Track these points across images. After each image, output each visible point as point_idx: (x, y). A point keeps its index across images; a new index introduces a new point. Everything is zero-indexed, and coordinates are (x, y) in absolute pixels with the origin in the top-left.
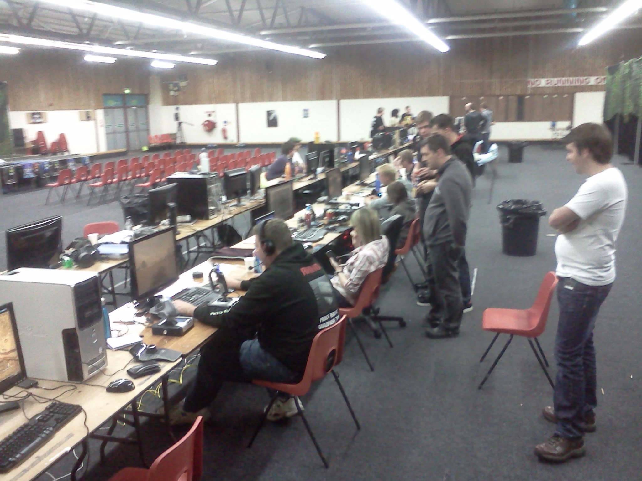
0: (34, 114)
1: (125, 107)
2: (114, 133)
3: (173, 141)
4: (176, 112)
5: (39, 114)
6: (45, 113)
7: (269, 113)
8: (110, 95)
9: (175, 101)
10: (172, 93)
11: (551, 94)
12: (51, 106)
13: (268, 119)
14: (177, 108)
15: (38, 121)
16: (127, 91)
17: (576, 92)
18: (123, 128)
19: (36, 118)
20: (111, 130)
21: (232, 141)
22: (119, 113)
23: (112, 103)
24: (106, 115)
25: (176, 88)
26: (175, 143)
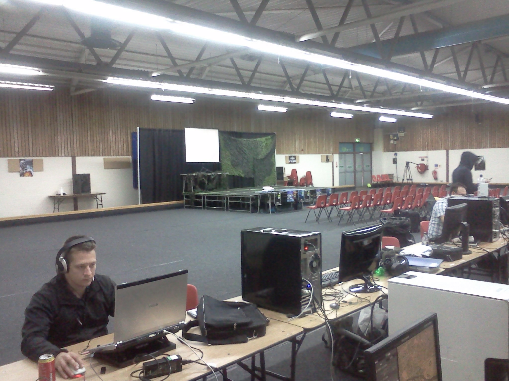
0: (290, 157)
1: (354, 153)
2: (346, 172)
3: (391, 180)
4: (394, 157)
5: (294, 156)
6: (299, 156)
8: (345, 143)
9: (395, 149)
10: (392, 142)
12: (302, 151)
14: (396, 154)
15: (294, 161)
16: (357, 141)
18: (352, 169)
19: (292, 159)
20: (343, 170)
21: (441, 181)
22: (350, 158)
23: (345, 149)
24: (340, 158)
25: (395, 138)
26: (393, 182)
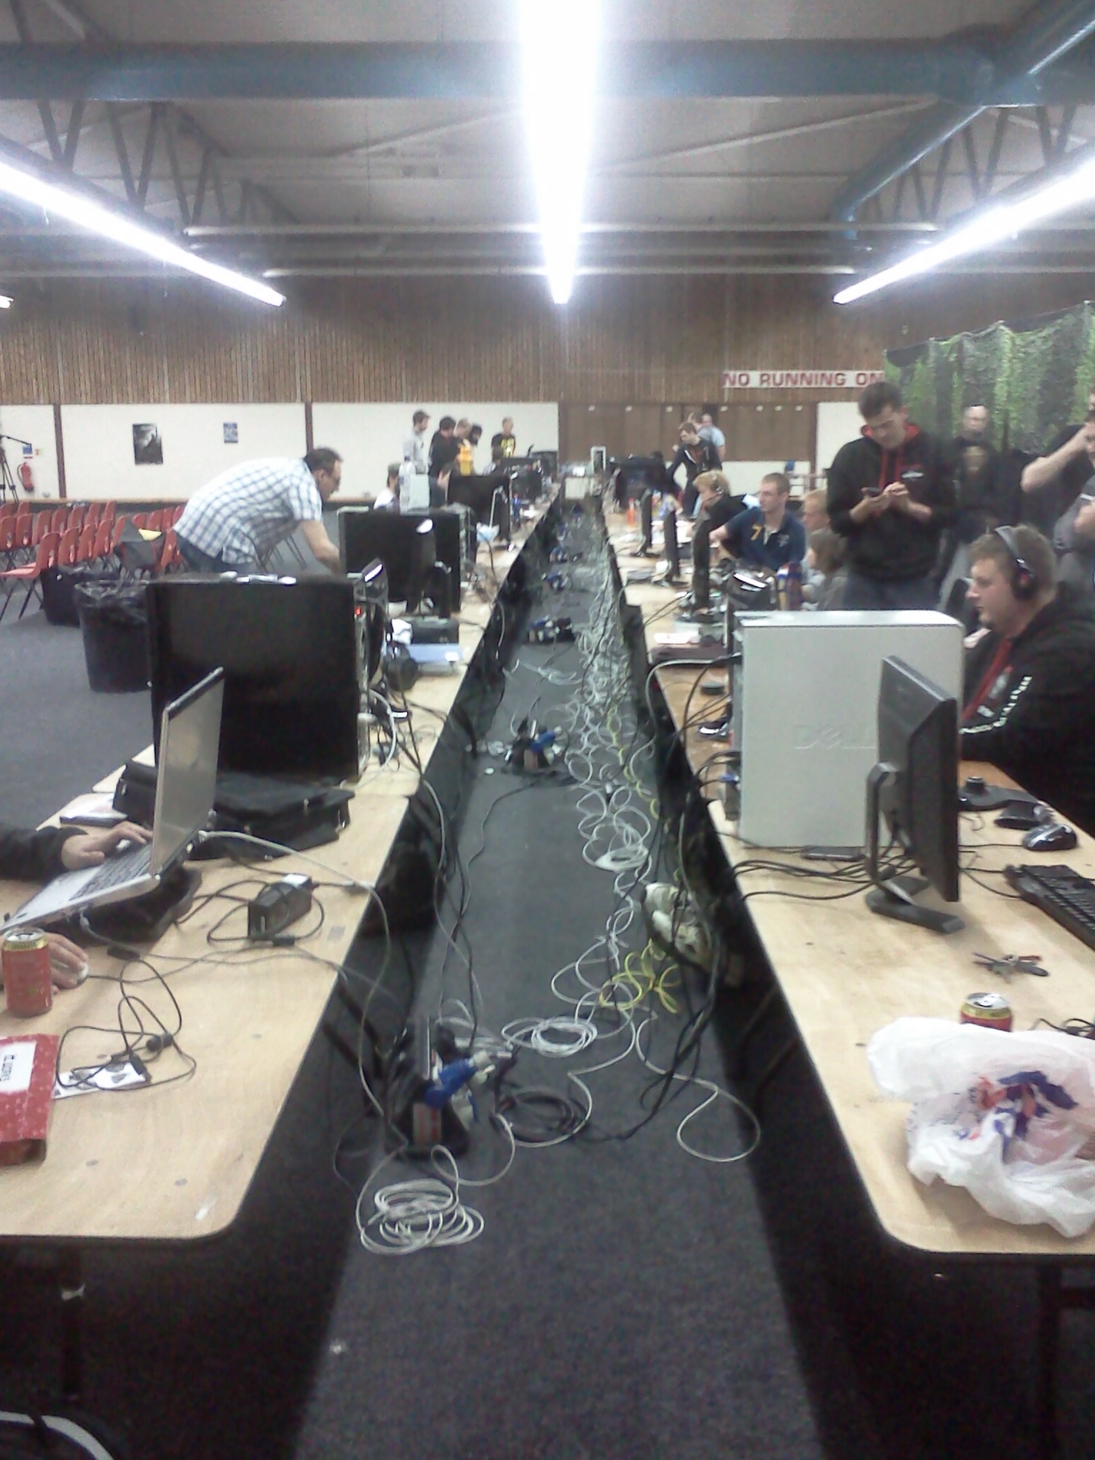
7: (139, 430)
11: (770, 406)
13: (136, 447)
17: (818, 402)
21: (46, 496)
